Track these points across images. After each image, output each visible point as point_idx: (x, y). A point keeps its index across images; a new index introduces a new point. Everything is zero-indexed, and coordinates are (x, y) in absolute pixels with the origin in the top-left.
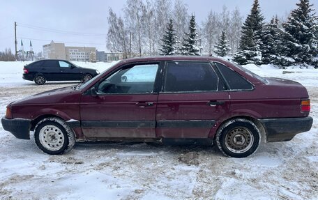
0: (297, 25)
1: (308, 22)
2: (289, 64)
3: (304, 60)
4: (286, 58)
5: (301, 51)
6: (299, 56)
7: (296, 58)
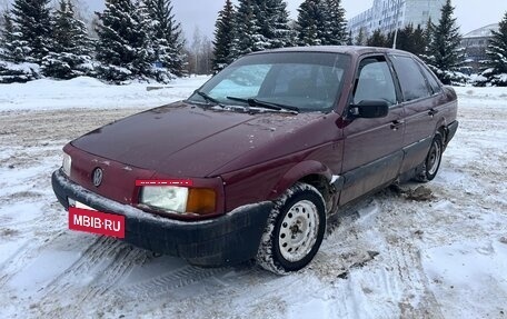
0: (121, 17)
1: (135, 13)
2: (124, 77)
3: (141, 72)
4: (117, 68)
5: (136, 57)
6: (134, 66)
7: (131, 67)
